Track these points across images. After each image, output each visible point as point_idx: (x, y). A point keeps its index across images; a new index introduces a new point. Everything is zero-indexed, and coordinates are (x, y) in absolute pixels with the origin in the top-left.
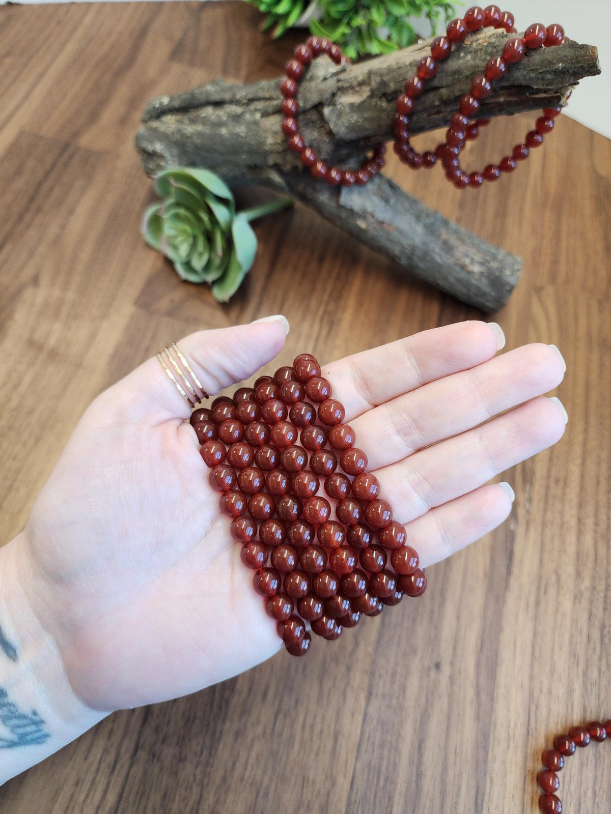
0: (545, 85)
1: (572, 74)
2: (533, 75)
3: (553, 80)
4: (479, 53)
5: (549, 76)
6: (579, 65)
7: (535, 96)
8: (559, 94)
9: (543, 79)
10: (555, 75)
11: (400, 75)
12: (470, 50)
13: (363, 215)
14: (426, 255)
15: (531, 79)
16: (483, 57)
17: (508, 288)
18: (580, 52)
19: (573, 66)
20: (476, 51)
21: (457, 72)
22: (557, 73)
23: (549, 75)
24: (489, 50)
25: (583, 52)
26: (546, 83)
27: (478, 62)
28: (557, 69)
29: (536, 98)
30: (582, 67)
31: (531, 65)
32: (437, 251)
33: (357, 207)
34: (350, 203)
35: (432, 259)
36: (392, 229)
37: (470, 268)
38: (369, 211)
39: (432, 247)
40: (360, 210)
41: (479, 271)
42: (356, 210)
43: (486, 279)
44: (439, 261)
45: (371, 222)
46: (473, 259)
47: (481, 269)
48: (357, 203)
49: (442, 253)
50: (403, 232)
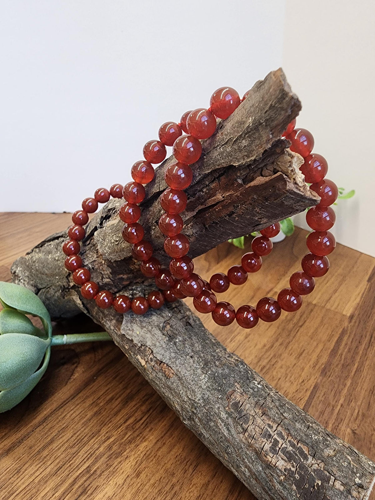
2: (229, 149)
5: (244, 143)
7: (252, 184)
10: (249, 137)
13: (142, 349)
14: (208, 418)
15: (229, 155)
23: (243, 141)
28: (249, 127)
29: (255, 187)
32: (223, 415)
33: (137, 338)
34: (130, 332)
35: (217, 426)
36: (172, 371)
37: (271, 458)
38: (149, 343)
39: (219, 408)
40: (139, 342)
41: (285, 470)
42: (135, 342)
43: (298, 487)
44: (226, 433)
45: (151, 358)
46: (276, 442)
47: (289, 466)
48: (138, 333)
49: (230, 421)
50: (184, 378)
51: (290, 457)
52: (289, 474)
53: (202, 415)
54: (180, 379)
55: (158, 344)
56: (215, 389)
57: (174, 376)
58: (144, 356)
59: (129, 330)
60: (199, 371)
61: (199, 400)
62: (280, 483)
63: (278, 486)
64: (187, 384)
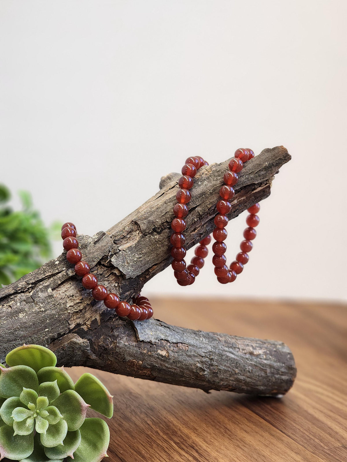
0: (262, 179)
1: (276, 166)
2: (252, 176)
3: (266, 173)
4: (210, 178)
6: (278, 159)
8: (268, 185)
9: (259, 176)
11: (161, 212)
12: (203, 179)
13: (159, 344)
15: (252, 179)
16: (215, 179)
17: (289, 356)
18: (275, 152)
19: (274, 161)
20: (208, 178)
21: (203, 194)
22: (266, 169)
23: (262, 172)
24: (216, 174)
25: (276, 151)
26: (262, 177)
27: (214, 182)
28: (266, 166)
30: (280, 159)
31: (248, 171)
32: (227, 349)
33: (153, 337)
34: (147, 336)
35: (227, 357)
36: (186, 345)
37: (256, 352)
38: (163, 337)
39: (222, 347)
40: (156, 339)
41: (263, 353)
42: (153, 341)
43: (271, 355)
44: (233, 356)
45: (169, 346)
46: (252, 346)
47: (263, 351)
48: (152, 334)
49: (231, 350)
50: (195, 345)
51: (261, 348)
52: (265, 353)
53: (217, 356)
54: (193, 346)
55: (167, 334)
56: (212, 341)
57: (189, 347)
58: (163, 348)
59: (145, 335)
60: (196, 338)
61: (211, 349)
62: (266, 359)
63: (265, 362)
64: (199, 346)
